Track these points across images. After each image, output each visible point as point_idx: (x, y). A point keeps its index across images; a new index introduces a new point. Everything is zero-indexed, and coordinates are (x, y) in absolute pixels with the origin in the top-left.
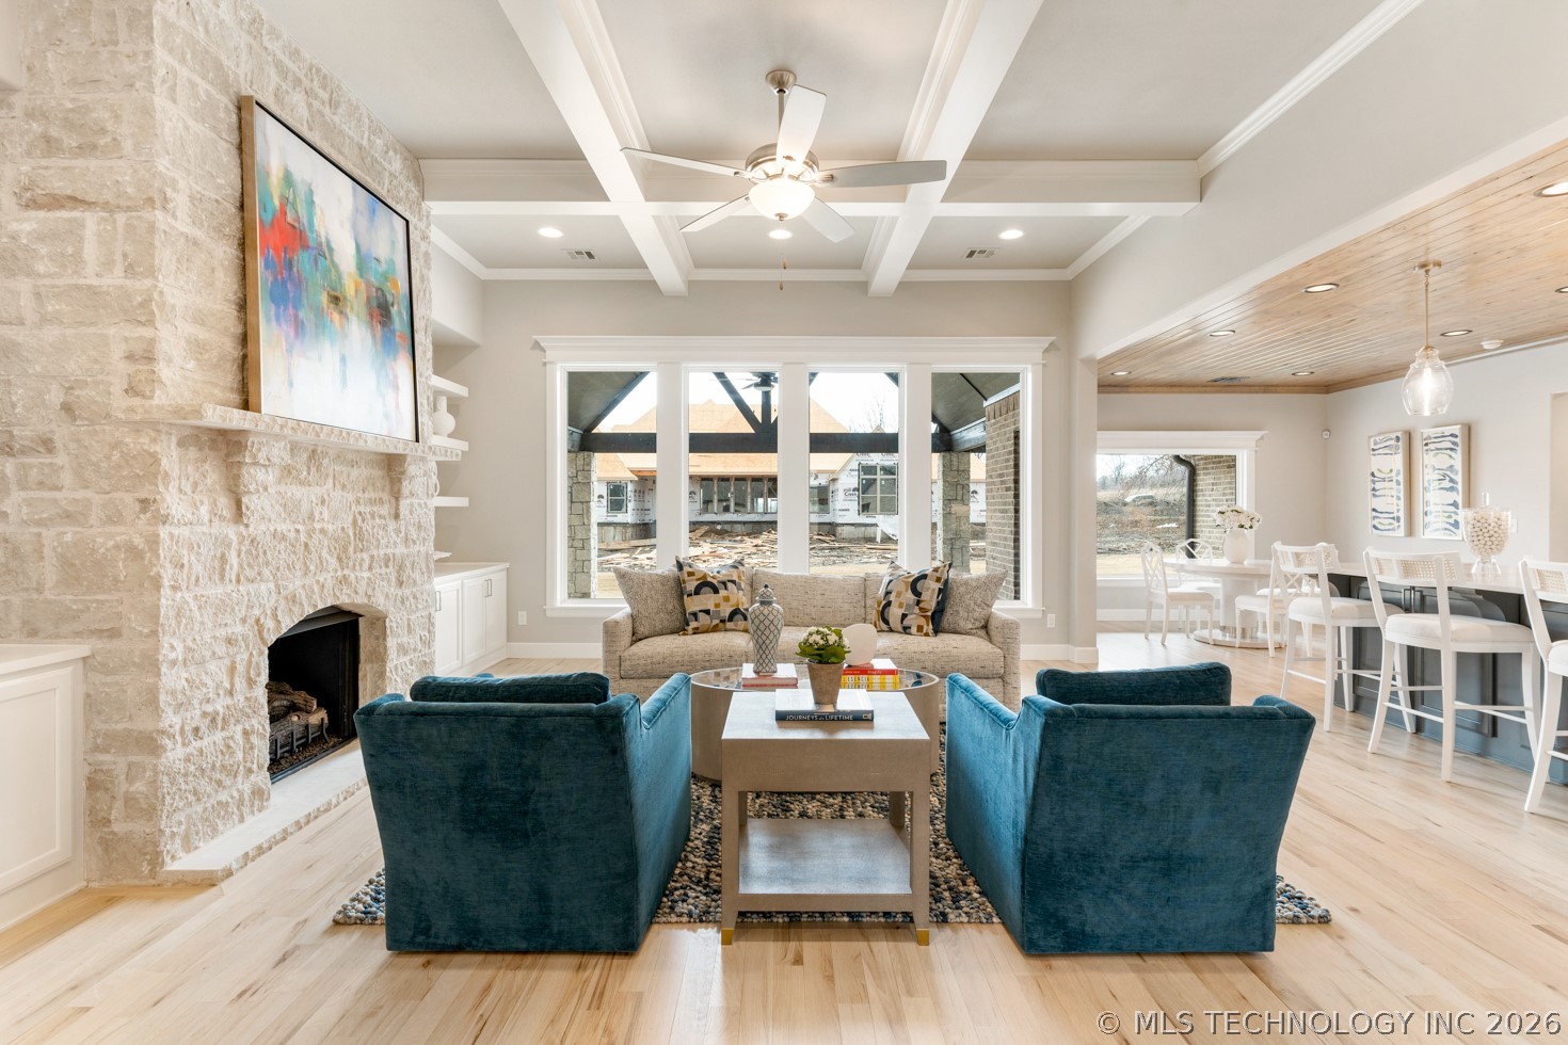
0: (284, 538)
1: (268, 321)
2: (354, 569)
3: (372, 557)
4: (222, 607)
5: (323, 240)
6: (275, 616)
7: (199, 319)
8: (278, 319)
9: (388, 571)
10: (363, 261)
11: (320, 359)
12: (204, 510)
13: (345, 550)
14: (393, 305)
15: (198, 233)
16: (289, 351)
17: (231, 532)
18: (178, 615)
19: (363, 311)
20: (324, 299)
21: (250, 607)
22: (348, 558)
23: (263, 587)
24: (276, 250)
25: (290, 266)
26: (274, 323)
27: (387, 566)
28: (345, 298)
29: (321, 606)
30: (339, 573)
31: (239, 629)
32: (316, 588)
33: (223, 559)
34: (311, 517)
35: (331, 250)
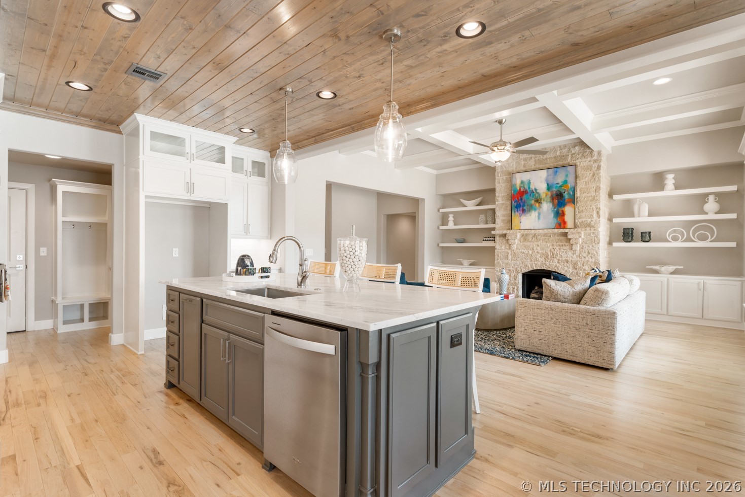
0: (524, 253)
1: (515, 212)
2: (550, 262)
3: (559, 260)
4: (507, 264)
5: (533, 189)
6: (520, 268)
7: (504, 216)
8: (517, 211)
9: (568, 264)
10: (549, 188)
11: (530, 215)
12: (503, 248)
13: (547, 257)
14: (564, 192)
15: (504, 202)
16: (521, 216)
17: (510, 252)
18: (498, 264)
19: (549, 199)
20: (533, 202)
21: (514, 265)
22: (548, 259)
23: (518, 262)
24: (518, 198)
25: (522, 199)
26: (516, 212)
27: (567, 263)
28: (541, 199)
29: (535, 268)
30: (544, 262)
31: (512, 269)
32: (534, 265)
33: (507, 256)
34: (533, 249)
35: (536, 190)
